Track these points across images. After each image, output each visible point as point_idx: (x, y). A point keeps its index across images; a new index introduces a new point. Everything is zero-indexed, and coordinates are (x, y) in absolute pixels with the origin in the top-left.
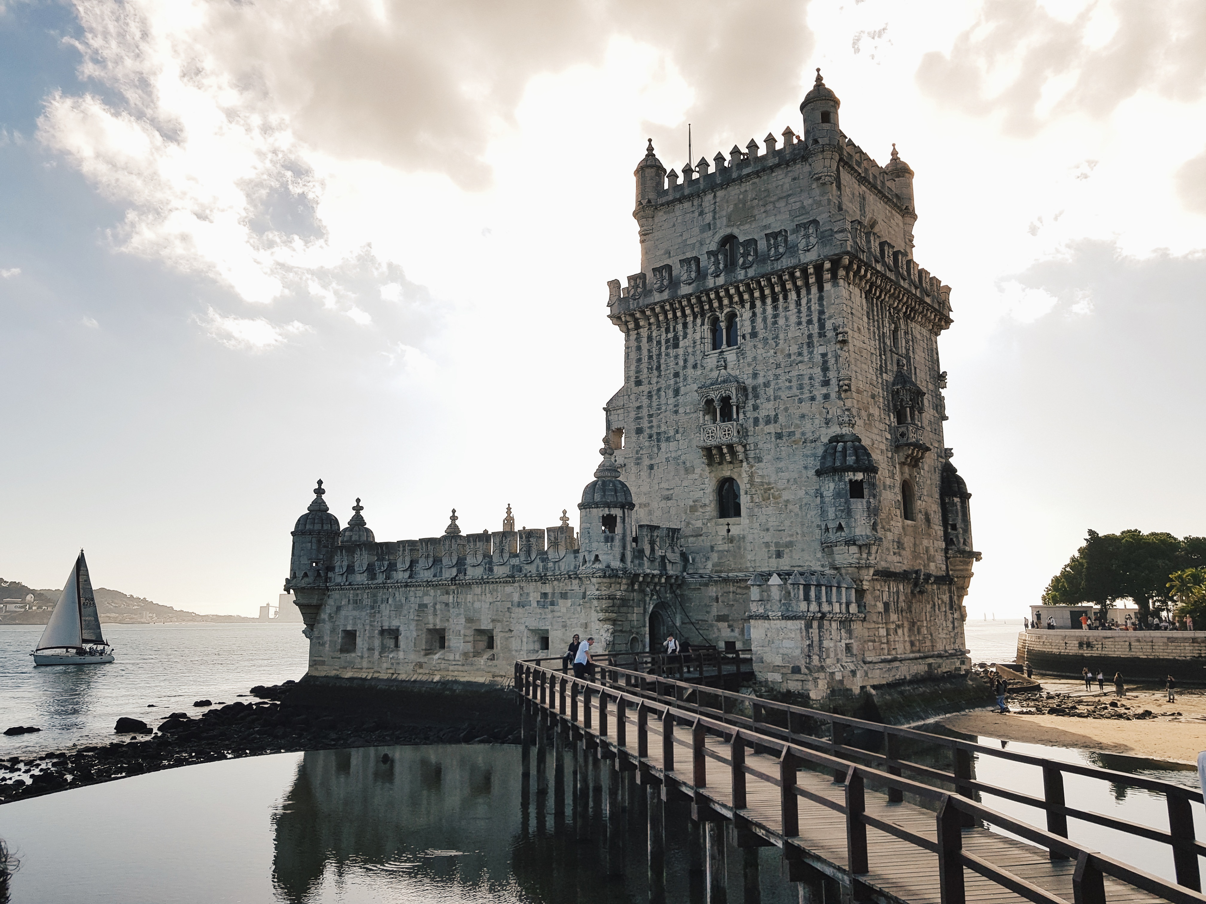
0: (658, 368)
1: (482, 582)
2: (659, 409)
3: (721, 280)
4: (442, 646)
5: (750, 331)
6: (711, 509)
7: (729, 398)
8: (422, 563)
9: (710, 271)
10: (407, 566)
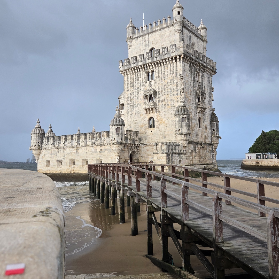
0: (133, 86)
1: (84, 146)
2: (133, 98)
3: (150, 61)
4: (74, 164)
5: (158, 76)
6: (147, 126)
7: (152, 95)
8: (68, 141)
9: (147, 58)
10: (64, 142)
